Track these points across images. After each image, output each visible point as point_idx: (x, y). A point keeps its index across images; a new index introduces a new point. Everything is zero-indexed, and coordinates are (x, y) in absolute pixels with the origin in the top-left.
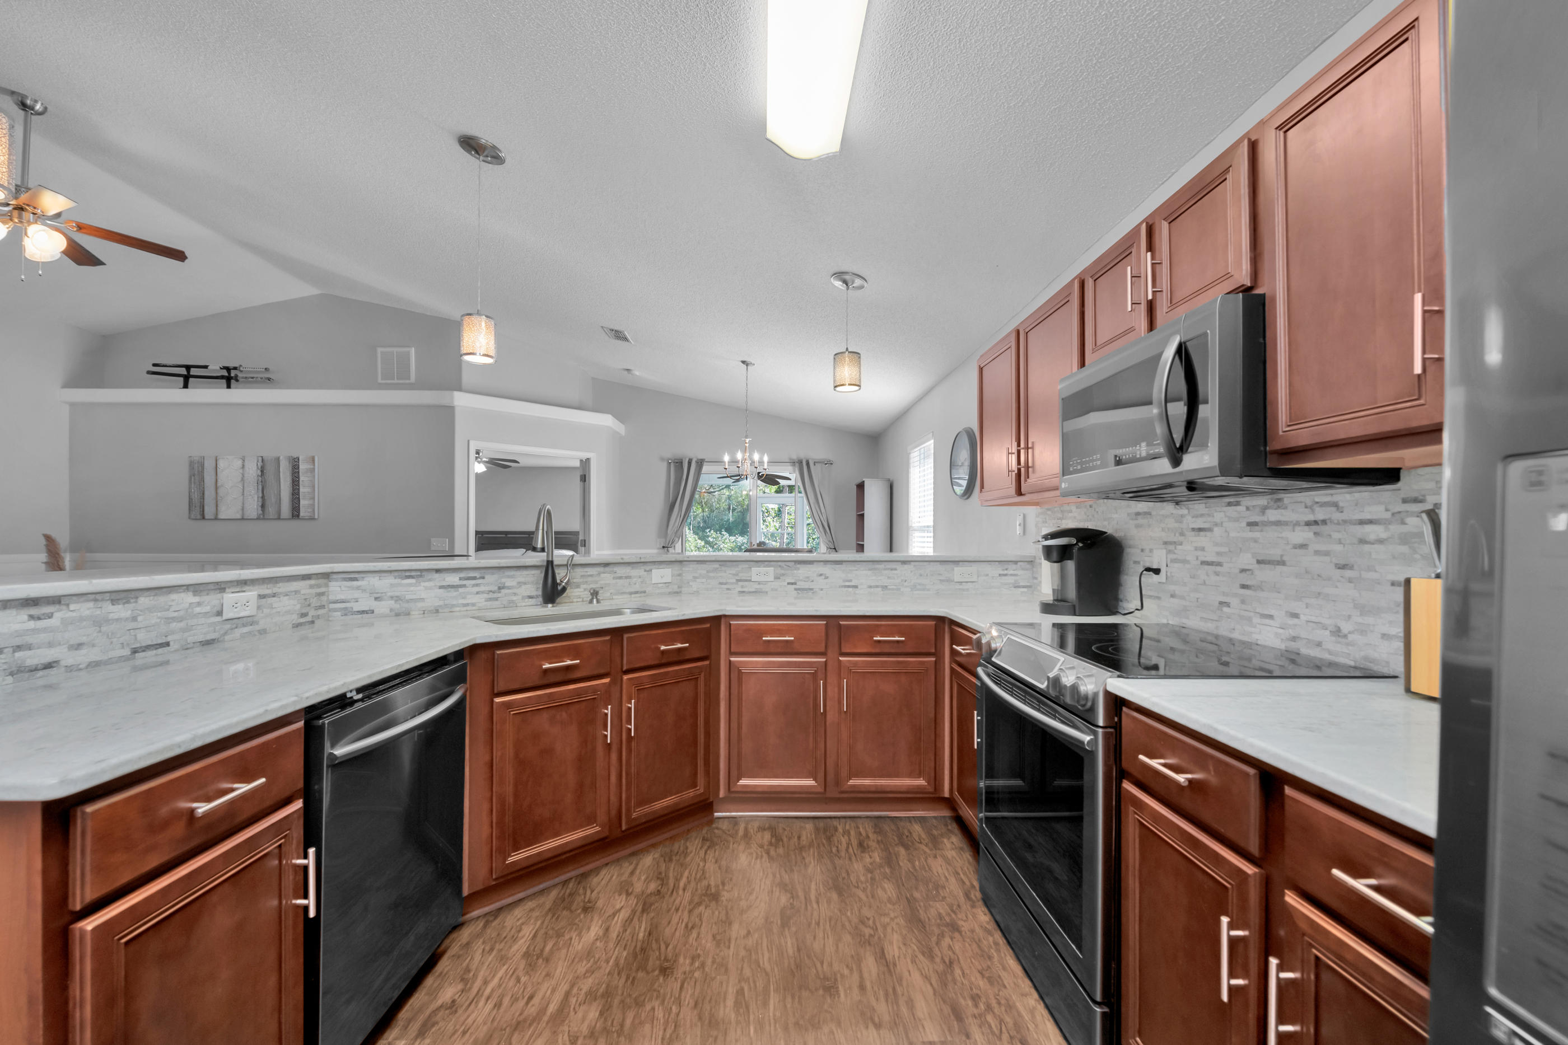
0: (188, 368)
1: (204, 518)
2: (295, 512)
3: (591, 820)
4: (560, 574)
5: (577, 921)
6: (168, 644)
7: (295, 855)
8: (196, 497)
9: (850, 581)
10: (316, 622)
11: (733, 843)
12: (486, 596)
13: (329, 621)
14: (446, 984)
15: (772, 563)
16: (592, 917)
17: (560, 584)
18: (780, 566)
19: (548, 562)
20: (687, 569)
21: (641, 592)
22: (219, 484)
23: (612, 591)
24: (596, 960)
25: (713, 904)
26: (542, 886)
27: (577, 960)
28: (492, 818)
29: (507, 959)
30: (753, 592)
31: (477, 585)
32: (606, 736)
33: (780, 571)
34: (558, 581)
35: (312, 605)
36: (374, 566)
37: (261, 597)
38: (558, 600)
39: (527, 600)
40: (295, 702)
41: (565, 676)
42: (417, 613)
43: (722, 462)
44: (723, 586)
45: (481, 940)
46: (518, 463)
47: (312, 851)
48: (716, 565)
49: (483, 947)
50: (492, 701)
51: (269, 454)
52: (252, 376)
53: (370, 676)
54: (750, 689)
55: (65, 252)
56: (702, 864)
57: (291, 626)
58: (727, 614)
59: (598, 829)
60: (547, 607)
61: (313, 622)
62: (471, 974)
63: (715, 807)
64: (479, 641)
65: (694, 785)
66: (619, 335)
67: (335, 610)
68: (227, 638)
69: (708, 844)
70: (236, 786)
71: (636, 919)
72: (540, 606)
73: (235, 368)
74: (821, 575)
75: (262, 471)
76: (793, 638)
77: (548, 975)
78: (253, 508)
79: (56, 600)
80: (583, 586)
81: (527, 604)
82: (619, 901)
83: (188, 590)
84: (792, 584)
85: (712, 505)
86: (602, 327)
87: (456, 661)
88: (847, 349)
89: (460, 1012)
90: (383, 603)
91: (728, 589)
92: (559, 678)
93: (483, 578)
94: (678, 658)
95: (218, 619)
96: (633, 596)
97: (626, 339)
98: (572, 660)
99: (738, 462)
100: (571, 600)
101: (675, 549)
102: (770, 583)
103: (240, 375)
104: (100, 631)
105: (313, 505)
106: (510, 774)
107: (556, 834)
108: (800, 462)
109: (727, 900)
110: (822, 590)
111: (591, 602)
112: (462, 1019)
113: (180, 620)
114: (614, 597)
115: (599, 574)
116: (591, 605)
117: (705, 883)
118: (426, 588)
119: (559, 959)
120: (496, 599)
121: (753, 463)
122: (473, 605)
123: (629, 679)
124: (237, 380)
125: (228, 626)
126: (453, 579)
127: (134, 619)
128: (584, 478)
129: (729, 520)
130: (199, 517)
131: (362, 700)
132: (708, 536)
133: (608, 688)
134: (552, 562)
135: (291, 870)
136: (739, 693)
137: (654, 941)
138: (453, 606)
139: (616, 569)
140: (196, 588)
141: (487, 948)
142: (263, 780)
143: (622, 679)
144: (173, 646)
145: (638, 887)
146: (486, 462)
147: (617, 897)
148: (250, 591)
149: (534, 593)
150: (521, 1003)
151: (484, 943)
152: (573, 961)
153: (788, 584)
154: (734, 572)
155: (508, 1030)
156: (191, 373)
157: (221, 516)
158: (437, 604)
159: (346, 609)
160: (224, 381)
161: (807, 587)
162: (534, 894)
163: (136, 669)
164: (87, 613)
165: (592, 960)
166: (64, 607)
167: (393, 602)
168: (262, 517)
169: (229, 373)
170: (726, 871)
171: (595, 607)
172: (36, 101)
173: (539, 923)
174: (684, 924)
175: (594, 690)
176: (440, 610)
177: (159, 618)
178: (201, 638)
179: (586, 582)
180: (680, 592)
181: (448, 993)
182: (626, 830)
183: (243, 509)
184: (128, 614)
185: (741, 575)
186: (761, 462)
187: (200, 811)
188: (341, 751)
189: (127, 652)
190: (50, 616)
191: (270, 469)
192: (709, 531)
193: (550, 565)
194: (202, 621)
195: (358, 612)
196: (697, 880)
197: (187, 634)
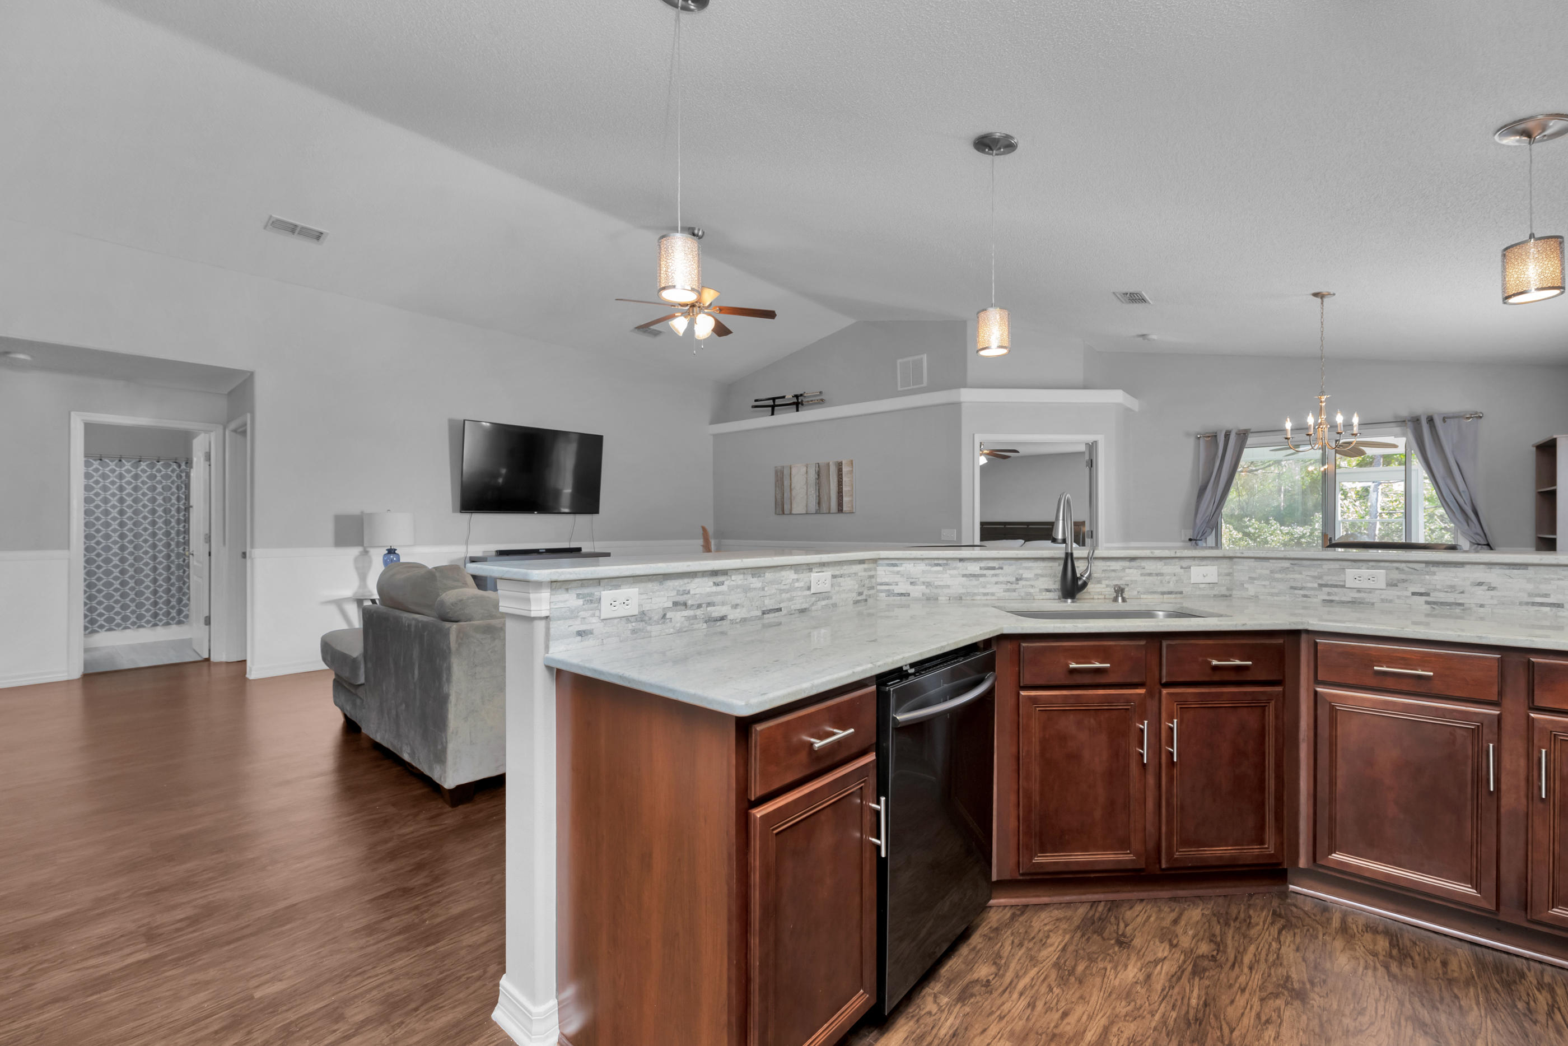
0: (774, 399)
1: (783, 513)
2: (840, 509)
3: (1124, 844)
4: (1080, 567)
5: (1111, 952)
6: (780, 610)
7: (871, 800)
8: (779, 497)
9: (1546, 595)
10: (868, 600)
11: (1324, 935)
12: (1004, 586)
13: (877, 600)
14: (980, 961)
15: (1382, 564)
16: (1128, 955)
17: (1080, 578)
18: (1397, 568)
19: (1067, 554)
20: (1239, 567)
21: (1176, 593)
22: (792, 487)
23: (1139, 589)
24: (1138, 1006)
25: (1297, 1003)
26: (1068, 898)
27: (1114, 996)
28: (1019, 811)
29: (1037, 961)
30: (1349, 602)
31: (996, 575)
32: (1142, 755)
33: (1396, 575)
34: (1078, 575)
35: (866, 586)
36: (911, 554)
37: (834, 577)
38: (1078, 596)
39: (1044, 593)
40: (871, 669)
41: (1095, 679)
42: (943, 598)
43: (1285, 430)
44: (1296, 592)
45: (1009, 932)
46: (1018, 452)
47: (883, 799)
48: (1286, 564)
49: (1012, 938)
50: (1019, 694)
51: (822, 461)
52: (811, 399)
53: (921, 654)
54: (1350, 735)
55: (715, 330)
56: (1274, 945)
57: (852, 602)
58: (1310, 628)
59: (1131, 857)
60: (1066, 602)
61: (866, 600)
62: (1003, 961)
63: (1289, 876)
64: (1006, 632)
65: (1261, 842)
66: (1135, 298)
67: (882, 591)
68: (813, 608)
69: (1282, 922)
70: (835, 730)
71: (1184, 979)
72: (1057, 601)
73: (801, 395)
74: (1480, 584)
75: (818, 475)
76: (1432, 674)
77: (1082, 997)
78: (813, 506)
79: (725, 572)
80: (1105, 582)
81: (1044, 597)
82: (1161, 949)
83: (791, 568)
84: (1421, 594)
85: (1252, 488)
86: (1114, 293)
87: (985, 649)
88: (1532, 236)
89: (995, 994)
90: (917, 587)
91: (1305, 596)
92: (1087, 680)
93: (1002, 568)
94: (1237, 677)
95: (808, 593)
96: (1165, 596)
97: (1143, 300)
98: (1101, 663)
99: (1307, 428)
100: (1092, 597)
101: (1206, 542)
102: (1377, 592)
103: (805, 400)
104: (746, 597)
105: (852, 501)
106: (1036, 770)
107: (1085, 849)
108: (1416, 421)
109: (1319, 1007)
110: (1482, 606)
111: (1115, 600)
112: (999, 1002)
113: (787, 591)
114: (1142, 596)
115: (1124, 569)
116: (1116, 604)
117: (1281, 971)
118: (952, 576)
119: (1094, 986)
120: (1014, 590)
121: (1333, 426)
122: (993, 594)
123: (1168, 693)
124: (802, 404)
125: (814, 599)
126: (974, 568)
127: (763, 589)
128: (1091, 464)
129: (1279, 506)
130: (781, 512)
131: (914, 674)
132: (1247, 527)
133: (1143, 699)
134: (1072, 554)
135: (868, 811)
136: (1330, 735)
137: (1211, 1016)
138: (975, 594)
139: (1144, 563)
140: (796, 567)
141: (1016, 941)
142: (852, 730)
143: (1160, 693)
144: (784, 612)
145: (1186, 941)
146: (988, 454)
147: (1157, 943)
148: (827, 571)
149: (1052, 587)
150: (1057, 1016)
151: (1012, 934)
152: (1110, 995)
153: (1413, 594)
154: (1316, 574)
155: (1044, 1036)
156: (776, 403)
157: (793, 512)
158: (960, 592)
159: (889, 590)
160: (795, 406)
161: (1452, 600)
162: (1061, 903)
163: (767, 626)
164: (740, 582)
165: (1133, 1004)
166: (729, 578)
167: (924, 587)
168: (818, 512)
169: (798, 400)
170: (1316, 968)
171: (1120, 606)
172: (699, 230)
173: (1068, 937)
174: (1253, 1013)
175: (1127, 699)
176: (963, 598)
177: (776, 589)
178: (798, 607)
179: (1109, 577)
180: (1230, 596)
181: (983, 971)
182: (1164, 870)
183: (807, 506)
184: (759, 585)
185: (1326, 578)
186: (1348, 425)
187: (817, 745)
188: (901, 717)
189: (759, 613)
190: (723, 583)
191: (823, 473)
192: (1249, 521)
193: (1069, 557)
194: (799, 593)
195: (898, 594)
196: (1269, 963)
197: (791, 603)
